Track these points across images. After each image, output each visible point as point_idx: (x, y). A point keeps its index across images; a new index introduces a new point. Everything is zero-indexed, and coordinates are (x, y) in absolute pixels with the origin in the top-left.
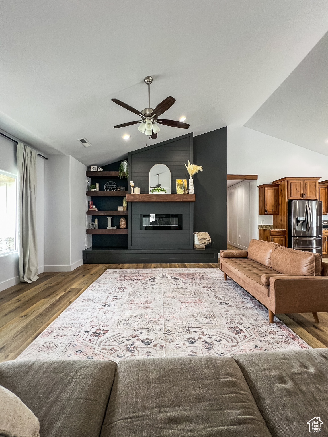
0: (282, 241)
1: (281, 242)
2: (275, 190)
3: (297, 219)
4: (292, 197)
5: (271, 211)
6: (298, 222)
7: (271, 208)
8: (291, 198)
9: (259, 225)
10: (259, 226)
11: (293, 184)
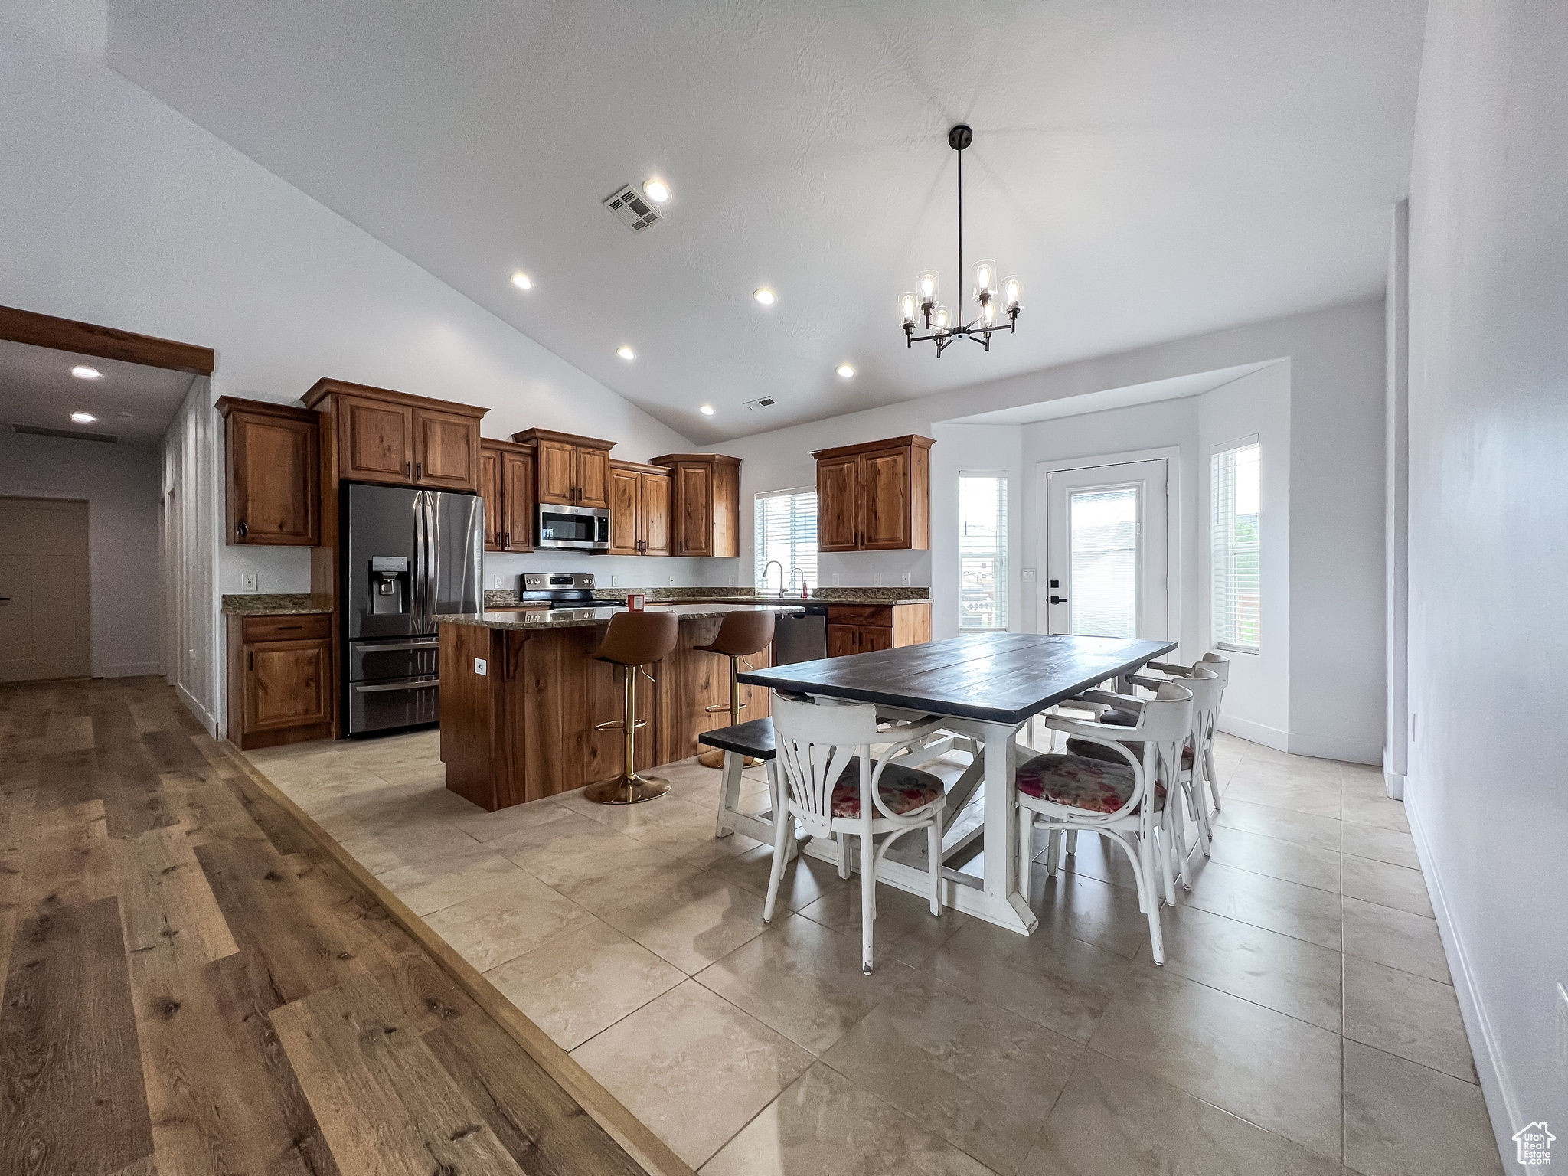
0: (310, 663)
1: (309, 670)
2: (296, 432)
3: (371, 563)
4: (359, 469)
5: (274, 528)
6: (377, 577)
7: (276, 516)
8: (354, 475)
9: (224, 597)
10: (227, 600)
11: (363, 417)
